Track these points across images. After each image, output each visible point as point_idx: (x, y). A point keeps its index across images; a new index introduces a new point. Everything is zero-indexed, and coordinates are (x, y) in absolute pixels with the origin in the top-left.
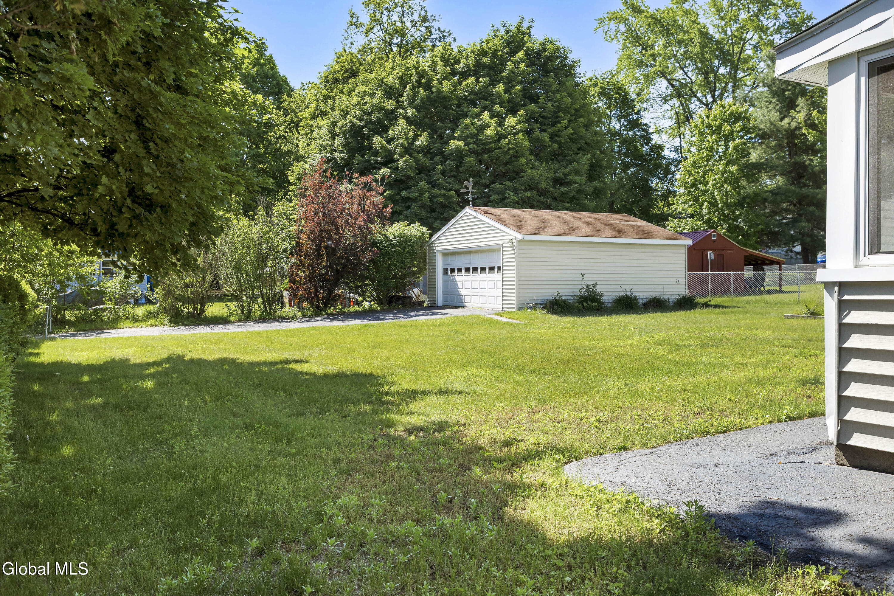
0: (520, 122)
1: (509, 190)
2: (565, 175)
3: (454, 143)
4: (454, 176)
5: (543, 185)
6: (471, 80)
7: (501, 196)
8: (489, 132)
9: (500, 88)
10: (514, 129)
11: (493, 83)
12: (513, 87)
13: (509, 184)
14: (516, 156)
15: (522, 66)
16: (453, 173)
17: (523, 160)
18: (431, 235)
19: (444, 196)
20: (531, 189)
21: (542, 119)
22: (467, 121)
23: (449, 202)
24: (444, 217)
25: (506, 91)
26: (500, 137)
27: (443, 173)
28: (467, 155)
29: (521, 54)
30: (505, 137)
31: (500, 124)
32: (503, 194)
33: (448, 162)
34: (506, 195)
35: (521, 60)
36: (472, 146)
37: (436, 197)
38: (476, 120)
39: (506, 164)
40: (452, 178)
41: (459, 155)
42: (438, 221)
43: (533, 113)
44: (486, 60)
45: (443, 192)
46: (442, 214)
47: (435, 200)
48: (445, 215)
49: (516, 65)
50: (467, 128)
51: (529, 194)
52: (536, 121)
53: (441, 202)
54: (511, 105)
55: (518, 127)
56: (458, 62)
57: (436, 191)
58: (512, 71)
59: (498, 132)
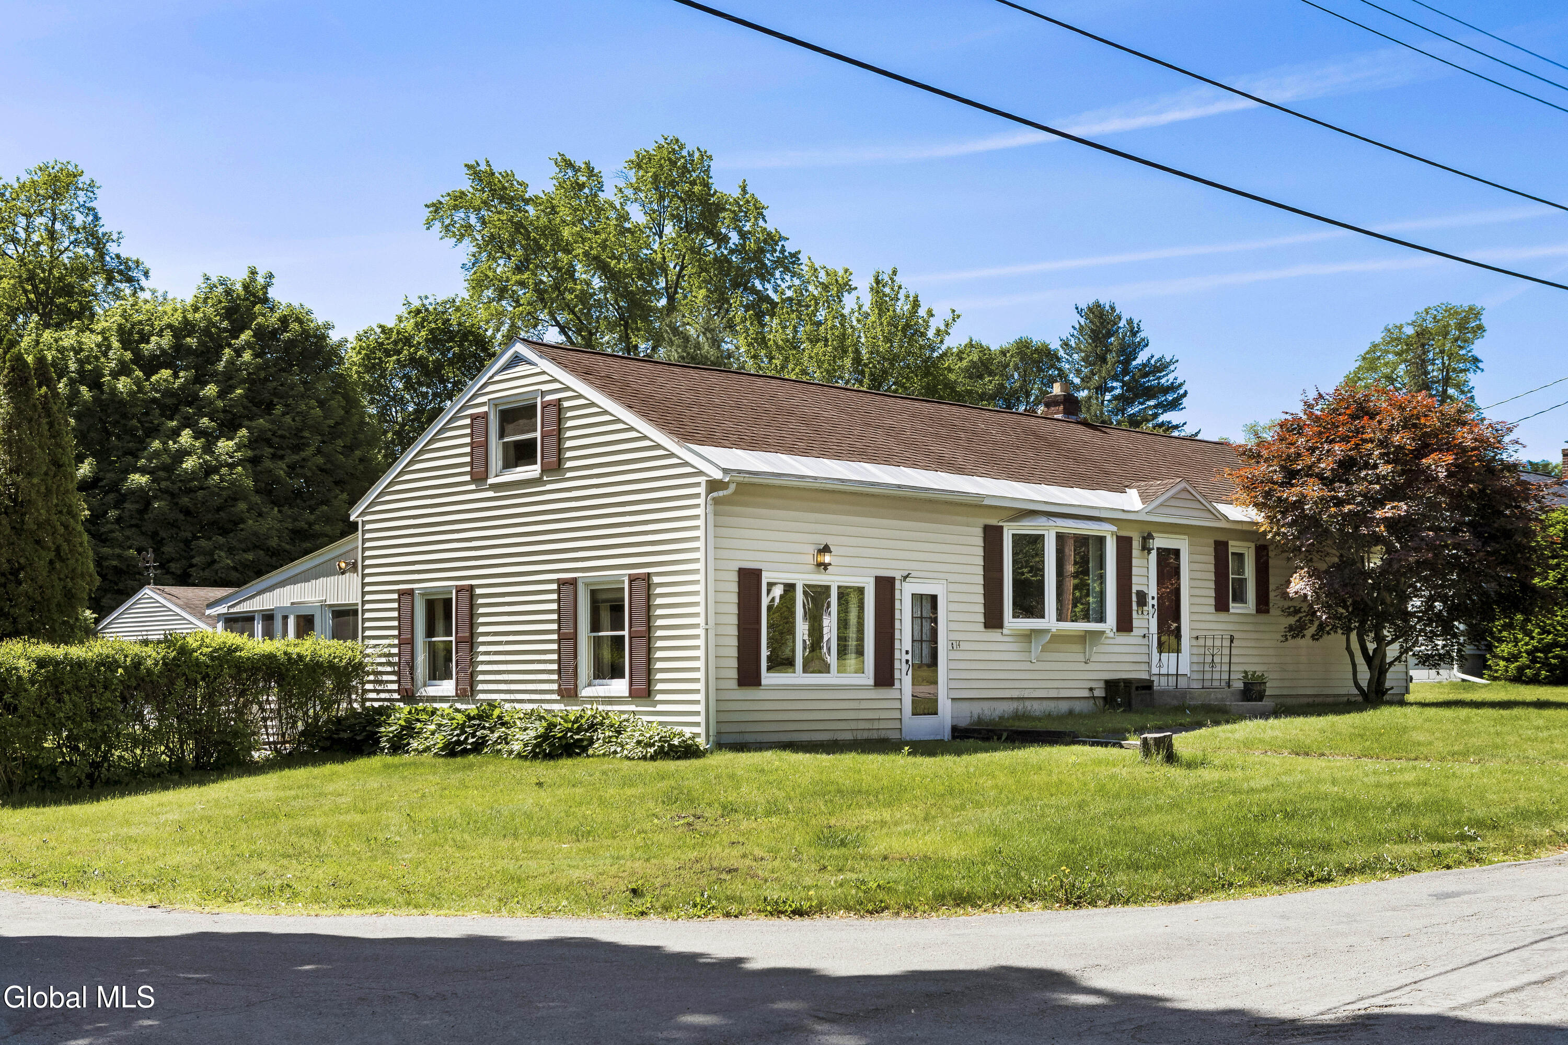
0: (239, 447)
1: (221, 550)
2: (310, 525)
3: (138, 479)
4: (136, 526)
5: (274, 542)
6: (166, 373)
7: (209, 559)
8: (189, 464)
9: (211, 390)
10: (231, 457)
11: (200, 380)
12: (232, 388)
13: (221, 540)
14: (234, 498)
15: (247, 356)
16: (133, 522)
17: (242, 506)
18: (97, 621)
19: (119, 556)
20: (256, 547)
21: (277, 440)
22: (156, 444)
23: (128, 566)
24: (119, 590)
25: (222, 395)
26: (209, 470)
27: (119, 520)
28: (155, 497)
29: (246, 336)
30: (215, 470)
31: (208, 449)
32: (212, 554)
33: (127, 505)
34: (216, 557)
35: (248, 345)
36: (164, 484)
37: (107, 559)
38: (171, 442)
39: (219, 509)
40: (133, 529)
41: (142, 497)
42: (109, 596)
43: (262, 431)
44: (192, 341)
45: (118, 551)
46: (116, 584)
47: (105, 564)
48: (121, 586)
49: (238, 352)
50: (157, 454)
51: (250, 556)
52: (269, 443)
53: (116, 567)
54: (229, 416)
55: (238, 455)
56: (145, 339)
57: (106, 550)
58: (231, 362)
59: (205, 462)
